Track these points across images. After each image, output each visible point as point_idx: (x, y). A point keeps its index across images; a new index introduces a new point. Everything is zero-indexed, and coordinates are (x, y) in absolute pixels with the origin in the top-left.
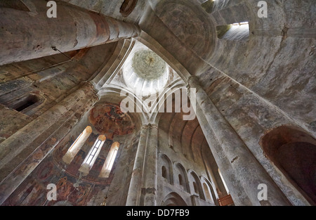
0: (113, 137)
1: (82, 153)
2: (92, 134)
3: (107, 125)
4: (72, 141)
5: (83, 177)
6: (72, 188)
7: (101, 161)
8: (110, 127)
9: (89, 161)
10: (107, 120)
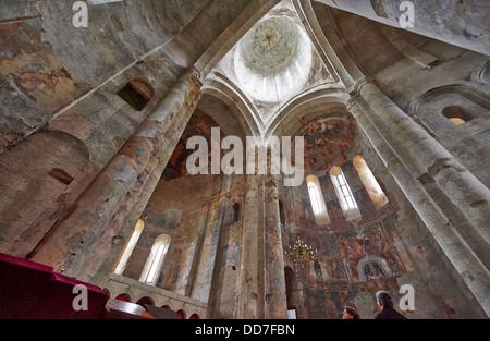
0: (345, 158)
1: (332, 203)
2: (320, 179)
3: (324, 154)
4: (307, 204)
5: (360, 223)
6: (360, 242)
7: (361, 193)
8: (331, 152)
9: (348, 203)
10: (318, 151)
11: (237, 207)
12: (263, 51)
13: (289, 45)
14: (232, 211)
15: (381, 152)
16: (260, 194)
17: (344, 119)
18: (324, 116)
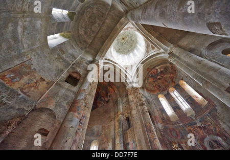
0: (174, 83)
1: (176, 108)
2: (165, 96)
3: (163, 83)
4: (163, 110)
5: (196, 117)
6: (200, 127)
7: (189, 99)
8: (166, 81)
9: (185, 106)
10: (159, 82)
11: (128, 119)
12: (122, 44)
13: (133, 39)
14: (126, 122)
15: (196, 79)
16: (138, 111)
17: (168, 65)
18: (158, 65)
